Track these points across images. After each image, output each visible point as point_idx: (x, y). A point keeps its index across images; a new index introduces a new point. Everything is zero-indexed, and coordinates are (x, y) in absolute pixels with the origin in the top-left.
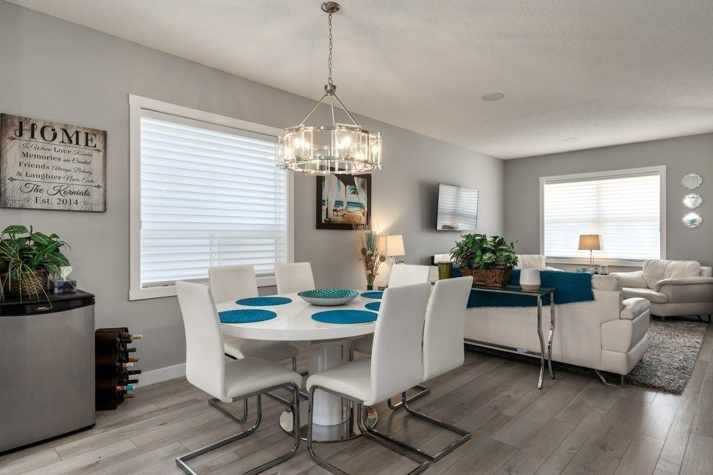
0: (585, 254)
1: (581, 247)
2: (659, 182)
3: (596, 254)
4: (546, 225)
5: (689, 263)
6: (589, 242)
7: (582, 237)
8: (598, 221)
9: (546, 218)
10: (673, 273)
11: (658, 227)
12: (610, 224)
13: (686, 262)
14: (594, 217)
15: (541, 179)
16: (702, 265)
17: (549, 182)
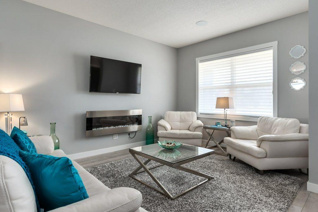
0: (221, 111)
1: (218, 106)
2: (272, 55)
3: (229, 112)
4: (200, 91)
5: (290, 120)
6: (222, 102)
7: (218, 98)
8: (232, 87)
9: (200, 86)
10: (278, 128)
11: (272, 90)
12: (238, 89)
13: (288, 119)
14: (230, 84)
15: (197, 59)
16: (301, 122)
17: (202, 61)
